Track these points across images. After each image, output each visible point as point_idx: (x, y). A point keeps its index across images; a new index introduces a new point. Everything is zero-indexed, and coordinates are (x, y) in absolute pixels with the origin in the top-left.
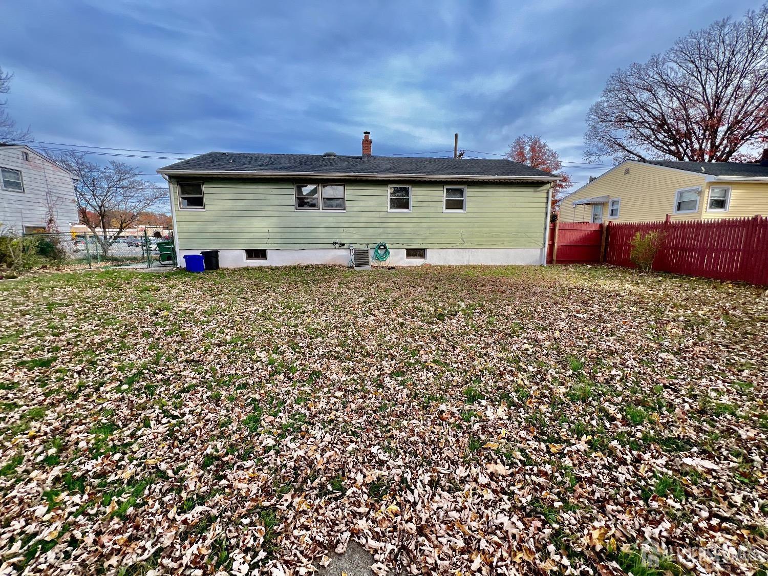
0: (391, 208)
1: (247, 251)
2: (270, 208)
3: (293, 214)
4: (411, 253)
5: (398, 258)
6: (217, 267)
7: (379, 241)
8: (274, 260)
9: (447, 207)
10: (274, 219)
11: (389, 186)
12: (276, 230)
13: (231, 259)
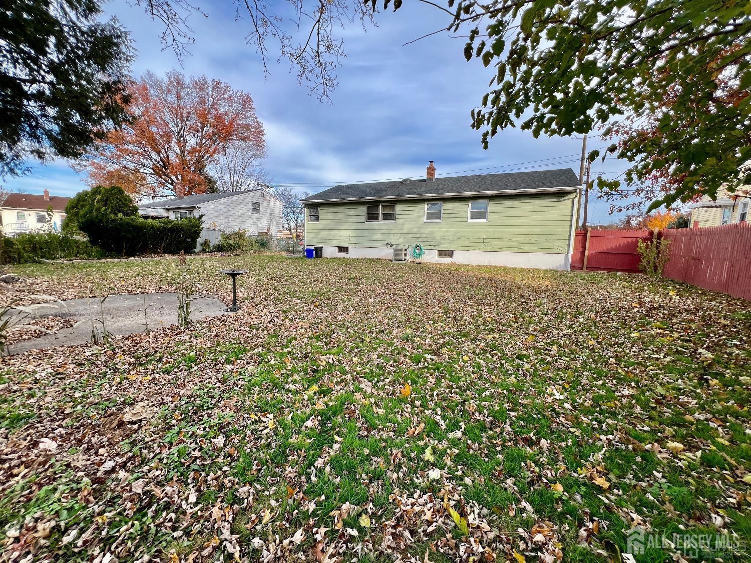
0: (427, 219)
1: (339, 247)
2: (351, 221)
3: (364, 224)
4: (442, 253)
5: (431, 257)
6: (321, 256)
7: (416, 243)
8: (353, 254)
9: (472, 217)
10: (353, 228)
11: (427, 203)
12: (354, 235)
13: (330, 252)
